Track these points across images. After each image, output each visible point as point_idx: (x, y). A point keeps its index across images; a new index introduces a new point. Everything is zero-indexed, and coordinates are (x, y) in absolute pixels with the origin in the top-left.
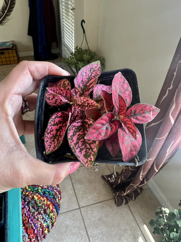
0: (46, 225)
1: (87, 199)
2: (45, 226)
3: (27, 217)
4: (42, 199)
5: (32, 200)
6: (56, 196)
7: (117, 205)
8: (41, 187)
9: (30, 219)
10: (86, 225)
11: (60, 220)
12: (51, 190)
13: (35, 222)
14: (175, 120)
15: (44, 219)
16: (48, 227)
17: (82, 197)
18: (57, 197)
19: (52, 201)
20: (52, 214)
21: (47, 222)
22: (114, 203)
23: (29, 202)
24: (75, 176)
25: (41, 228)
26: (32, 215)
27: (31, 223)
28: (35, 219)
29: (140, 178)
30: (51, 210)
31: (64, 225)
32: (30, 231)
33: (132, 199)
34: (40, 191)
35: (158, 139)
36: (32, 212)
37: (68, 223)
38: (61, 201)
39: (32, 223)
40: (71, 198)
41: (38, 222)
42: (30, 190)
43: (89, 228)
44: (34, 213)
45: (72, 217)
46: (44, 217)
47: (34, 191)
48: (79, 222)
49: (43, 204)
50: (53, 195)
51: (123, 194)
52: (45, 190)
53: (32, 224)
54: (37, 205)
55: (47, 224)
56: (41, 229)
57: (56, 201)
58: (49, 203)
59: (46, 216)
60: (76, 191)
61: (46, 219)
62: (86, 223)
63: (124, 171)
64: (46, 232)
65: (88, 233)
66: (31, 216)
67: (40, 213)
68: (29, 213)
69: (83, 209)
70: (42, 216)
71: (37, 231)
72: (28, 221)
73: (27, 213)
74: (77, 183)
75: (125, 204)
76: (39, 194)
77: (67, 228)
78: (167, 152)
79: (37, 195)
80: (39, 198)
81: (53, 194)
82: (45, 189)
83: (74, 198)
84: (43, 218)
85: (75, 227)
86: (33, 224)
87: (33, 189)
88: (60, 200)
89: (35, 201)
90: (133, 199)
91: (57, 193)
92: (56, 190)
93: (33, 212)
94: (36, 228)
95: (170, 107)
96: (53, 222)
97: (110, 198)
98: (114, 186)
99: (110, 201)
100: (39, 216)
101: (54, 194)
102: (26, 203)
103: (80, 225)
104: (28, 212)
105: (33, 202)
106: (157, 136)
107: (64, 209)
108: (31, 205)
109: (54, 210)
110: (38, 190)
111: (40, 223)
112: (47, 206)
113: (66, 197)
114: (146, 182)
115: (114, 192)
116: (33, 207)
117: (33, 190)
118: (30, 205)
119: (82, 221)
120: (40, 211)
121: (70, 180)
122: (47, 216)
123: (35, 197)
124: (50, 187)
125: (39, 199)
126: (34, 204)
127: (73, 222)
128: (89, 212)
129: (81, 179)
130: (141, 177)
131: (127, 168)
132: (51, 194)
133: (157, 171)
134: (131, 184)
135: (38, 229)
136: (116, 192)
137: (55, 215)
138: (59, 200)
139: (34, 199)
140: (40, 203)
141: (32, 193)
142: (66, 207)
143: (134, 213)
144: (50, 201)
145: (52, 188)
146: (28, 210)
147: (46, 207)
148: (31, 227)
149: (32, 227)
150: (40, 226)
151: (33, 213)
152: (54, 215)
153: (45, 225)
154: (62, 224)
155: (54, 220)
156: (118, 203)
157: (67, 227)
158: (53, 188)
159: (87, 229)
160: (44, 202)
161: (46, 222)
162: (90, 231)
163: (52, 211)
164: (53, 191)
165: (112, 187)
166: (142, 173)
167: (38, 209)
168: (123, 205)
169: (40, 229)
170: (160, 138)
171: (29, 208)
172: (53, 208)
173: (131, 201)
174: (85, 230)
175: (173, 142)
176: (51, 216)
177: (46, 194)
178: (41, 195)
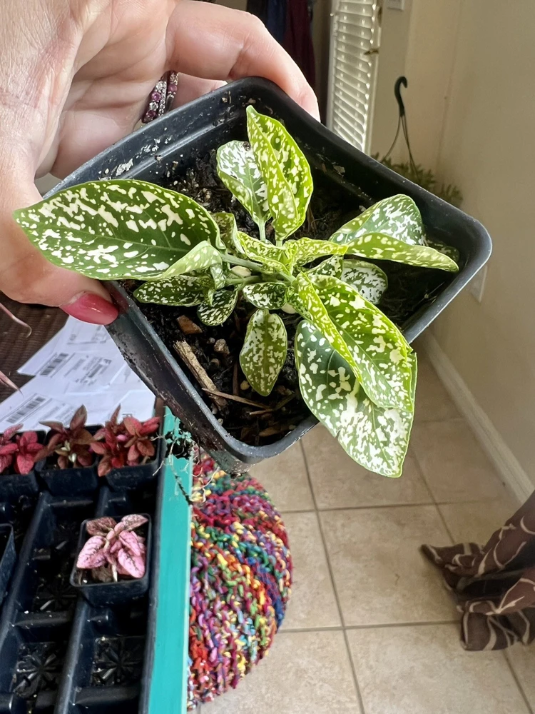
0: (243, 647)
1: (367, 608)
2: (239, 648)
3: (195, 608)
4: (240, 569)
5: (210, 564)
6: (280, 572)
7: (467, 645)
8: (239, 535)
9: (201, 617)
10: (359, 684)
11: (280, 648)
12: (267, 550)
13: (216, 628)
15: (239, 627)
16: (248, 655)
17: (354, 597)
18: (281, 576)
19: (268, 580)
20: (261, 620)
21: (246, 637)
22: (457, 637)
23: (202, 569)
24: (335, 531)
25: (228, 649)
26: (209, 607)
27: (202, 628)
28: (216, 619)
30: (260, 607)
31: (291, 667)
32: (200, 651)
33: (520, 640)
34: (235, 544)
36: (208, 597)
37: (303, 663)
38: (290, 591)
39: (205, 627)
40: (318, 593)
41: (223, 631)
42: (207, 536)
43: (368, 694)
44: (214, 601)
45: (319, 650)
46: (241, 620)
47: (218, 543)
48: (337, 669)
49: (241, 583)
50: (271, 566)
51: (490, 610)
52: (249, 545)
53: (205, 631)
54: (224, 581)
55: (246, 645)
56: (228, 654)
57: (277, 587)
58: (257, 584)
59: (246, 620)
60: (336, 577)
61: (247, 627)
62: (359, 678)
63: (500, 535)
64: (241, 666)
65: (365, 707)
66: (205, 608)
67: (229, 606)
68: (201, 599)
69: (354, 632)
70: (235, 615)
71: (218, 655)
72: (197, 620)
73: (194, 599)
74: (341, 553)
75: (495, 648)
76: (232, 553)
77: (300, 677)
79: (228, 555)
80: (232, 564)
81: (270, 562)
82: (251, 542)
83: (329, 596)
84: (237, 623)
85: (323, 680)
86: (210, 632)
87: (216, 536)
88: (289, 587)
89: (220, 569)
90: (525, 638)
91: (283, 563)
92: (282, 554)
93: (211, 598)
94: (215, 646)
96: (262, 644)
98: (461, 585)
99: (442, 627)
100: (229, 614)
101: (274, 562)
102: (195, 569)
103: (340, 678)
104: (199, 595)
105: (214, 571)
107: (295, 620)
108: (209, 579)
109: (271, 609)
110: (229, 541)
111: (229, 634)
112: (251, 591)
113: (304, 588)
115: (460, 602)
116: (213, 585)
117: (215, 539)
118: (204, 578)
119: (347, 666)
120: (231, 600)
121: (320, 541)
122: (250, 621)
123: (220, 557)
124: (265, 541)
125: (231, 567)
126: (217, 576)
127: (320, 665)
128: (373, 647)
129: (355, 543)
131: (511, 526)
132: (267, 562)
134: (522, 580)
135: (221, 652)
136: (467, 602)
137: (270, 626)
138: (285, 585)
139: (216, 564)
140: (233, 578)
141: (212, 545)
142: (303, 616)
143: (524, 685)
144: (261, 580)
145: (269, 546)
146: (198, 589)
147: (249, 595)
148: (201, 637)
149: (205, 639)
150: (226, 642)
151: (211, 601)
152: (268, 624)
153: (240, 643)
154: (287, 663)
155: (266, 641)
156: (470, 641)
157: (300, 673)
158: (272, 547)
159: (364, 694)
160: (244, 579)
161: (243, 637)
162: (371, 705)
163: (264, 612)
164: (271, 552)
165: (454, 586)
167: (226, 594)
168: (488, 651)
169: (225, 651)
171: (203, 585)
172: (267, 601)
173: (517, 644)
174: (355, 697)
176: (260, 623)
177: (250, 558)
178: (237, 556)
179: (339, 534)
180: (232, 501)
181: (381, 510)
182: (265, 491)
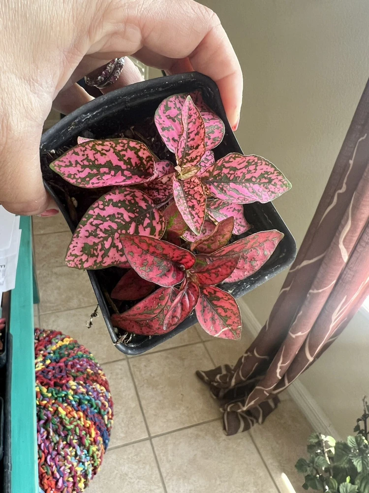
0: (81, 471)
1: (165, 420)
2: (79, 473)
3: (43, 452)
4: (76, 416)
5: (53, 416)
6: (105, 411)
7: (228, 433)
8: (73, 390)
9: (49, 457)
10: (163, 474)
11: (109, 462)
12: (94, 397)
13: (60, 463)
14: (349, 253)
15: (78, 458)
16: (85, 475)
17: (155, 415)
18: (106, 413)
19: (96, 419)
20: (94, 448)
21: (83, 463)
22: (221, 428)
23: (47, 421)
24: (140, 372)
25: (71, 475)
26: (54, 449)
27: (50, 466)
28: (60, 456)
29: (276, 373)
30: (92, 440)
31: (117, 473)
32: (49, 483)
33: (257, 422)
34: (71, 398)
35: (315, 291)
36: (53, 441)
37: (125, 469)
38: (112, 421)
39: (52, 464)
40: (132, 417)
41: (66, 464)
42: (50, 395)
43: (169, 479)
44: (58, 443)
45: (135, 457)
46: (79, 453)
47: (58, 399)
48: (148, 467)
49: (78, 425)
50: (98, 408)
51: (239, 408)
52: (81, 396)
53: (52, 467)
54: (64, 427)
55: (84, 469)
56: (71, 479)
57: (103, 421)
58: (89, 423)
59: (82, 451)
60: (143, 403)
61: (83, 456)
62: (162, 470)
63: (243, 360)
64: (81, 485)
65: (167, 489)
66: (51, 450)
67: (69, 445)
68: (48, 444)
69: (157, 439)
70: (74, 450)
71: (63, 482)
72: (46, 460)
73: (43, 445)
74: (145, 386)
75: (243, 431)
76: (69, 404)
77: (123, 479)
78: (333, 320)
79: (66, 407)
80: (69, 413)
81: (97, 405)
82: (82, 394)
83: (139, 418)
84: (76, 455)
85: (139, 478)
86: (56, 467)
87: (56, 394)
88: (111, 419)
89: (61, 418)
90: (260, 420)
91: (106, 404)
92: (105, 397)
93: (55, 441)
94: (61, 476)
95: (340, 227)
96: (95, 464)
97: (213, 418)
98: (221, 394)
99: (212, 424)
100: (69, 450)
101: (100, 404)
102: (42, 422)
103: (150, 473)
104: (46, 441)
105: (56, 420)
106: (313, 287)
107: (117, 439)
108: (53, 427)
109: (100, 439)
110: (66, 395)
111: (70, 465)
112: (85, 430)
113: (121, 415)
114: (289, 383)
115: (222, 406)
116: (56, 432)
117: (56, 396)
118: (50, 427)
119: (154, 464)
120: (70, 439)
121: (131, 380)
122: (85, 452)
123: (60, 409)
124: (92, 391)
125: (69, 415)
126: (59, 424)
127: (137, 467)
128: (170, 447)
129: (154, 377)
130: (278, 371)
131: (249, 353)
132: (95, 406)
133: (311, 359)
134: (257, 387)
135: (66, 479)
136: (226, 405)
137: (100, 451)
138: (109, 419)
139: (58, 415)
140: (71, 423)
141: (53, 401)
142: (122, 435)
143: (261, 451)
144: (91, 420)
145: (95, 393)
146: (45, 437)
147: (84, 433)
148: (50, 472)
149: (53, 473)
150: (69, 471)
151: (55, 444)
152: (98, 450)
153: (79, 469)
154: (114, 472)
155: (98, 462)
156: (229, 430)
157: (123, 477)
158: (98, 393)
159: (166, 481)
160: (79, 422)
161: (81, 463)
162: (171, 487)
163: (95, 442)
164: (97, 398)
165: (217, 395)
166: (282, 364)
167: (66, 436)
168: (240, 434)
169: (69, 477)
170: (320, 291)
171: (48, 433)
172: (97, 434)
173: (256, 425)
174: (161, 485)
175: (344, 300)
176: (93, 451)
177: (83, 406)
178: (73, 406)
179: (143, 372)
180: (66, 366)
181: (169, 351)
182: (90, 353)
